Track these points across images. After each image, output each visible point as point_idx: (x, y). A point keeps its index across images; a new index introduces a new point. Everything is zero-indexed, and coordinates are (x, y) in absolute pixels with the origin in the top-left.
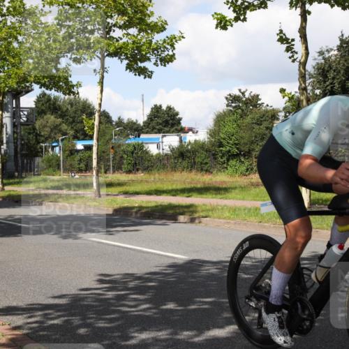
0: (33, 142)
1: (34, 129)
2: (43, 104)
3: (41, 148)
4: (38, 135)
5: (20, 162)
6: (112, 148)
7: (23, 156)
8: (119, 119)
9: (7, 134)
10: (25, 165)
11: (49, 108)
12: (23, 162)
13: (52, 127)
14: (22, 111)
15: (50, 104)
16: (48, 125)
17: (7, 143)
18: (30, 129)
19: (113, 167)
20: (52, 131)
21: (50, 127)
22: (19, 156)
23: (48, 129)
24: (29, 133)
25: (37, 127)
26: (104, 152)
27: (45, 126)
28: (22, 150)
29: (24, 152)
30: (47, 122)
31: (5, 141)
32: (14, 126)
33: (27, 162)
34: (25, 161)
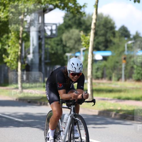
0: (60, 52)
1: (61, 41)
2: (70, 20)
3: (67, 57)
4: (65, 46)
6: (125, 59)
7: (46, 64)
8: (137, 33)
9: (33, 45)
11: (75, 23)
12: (46, 69)
13: (76, 39)
14: (46, 26)
15: (76, 20)
16: (73, 37)
17: (33, 53)
18: (58, 41)
19: (125, 75)
20: (76, 42)
21: (74, 40)
22: (43, 64)
23: (72, 41)
24: (58, 45)
25: (64, 39)
26: (117, 62)
27: (70, 38)
28: (46, 59)
29: (47, 61)
30: (72, 35)
31: (31, 51)
32: (39, 38)
33: (50, 69)
34: (48, 69)
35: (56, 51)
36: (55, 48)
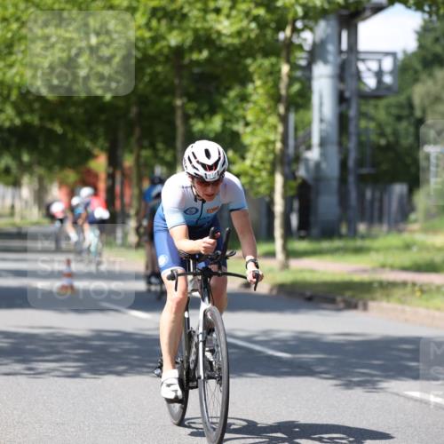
0: (406, 142)
1: (411, 106)
2: (437, 40)
5: (353, 195)
7: (362, 180)
9: (321, 121)
10: (367, 204)
12: (361, 196)
14: (363, 60)
17: (322, 144)
18: (400, 106)
22: (351, 179)
24: (399, 118)
25: (417, 101)
27: (437, 99)
28: (360, 163)
31: (315, 140)
32: (342, 99)
33: (373, 195)
34: (368, 194)
35: (391, 139)
36: (388, 130)
